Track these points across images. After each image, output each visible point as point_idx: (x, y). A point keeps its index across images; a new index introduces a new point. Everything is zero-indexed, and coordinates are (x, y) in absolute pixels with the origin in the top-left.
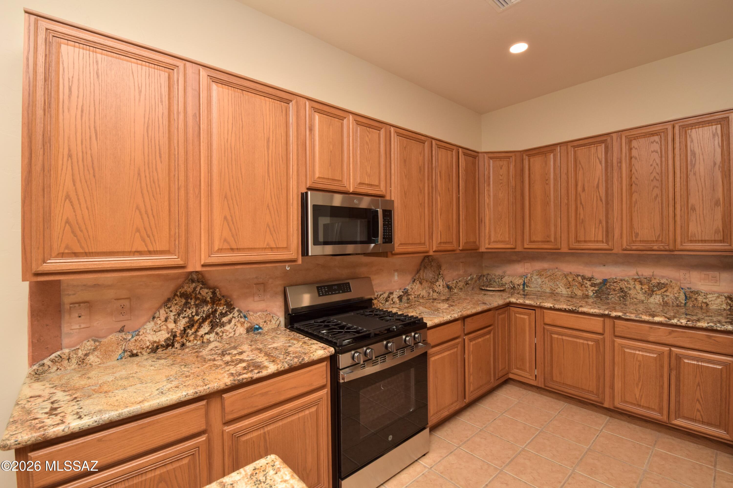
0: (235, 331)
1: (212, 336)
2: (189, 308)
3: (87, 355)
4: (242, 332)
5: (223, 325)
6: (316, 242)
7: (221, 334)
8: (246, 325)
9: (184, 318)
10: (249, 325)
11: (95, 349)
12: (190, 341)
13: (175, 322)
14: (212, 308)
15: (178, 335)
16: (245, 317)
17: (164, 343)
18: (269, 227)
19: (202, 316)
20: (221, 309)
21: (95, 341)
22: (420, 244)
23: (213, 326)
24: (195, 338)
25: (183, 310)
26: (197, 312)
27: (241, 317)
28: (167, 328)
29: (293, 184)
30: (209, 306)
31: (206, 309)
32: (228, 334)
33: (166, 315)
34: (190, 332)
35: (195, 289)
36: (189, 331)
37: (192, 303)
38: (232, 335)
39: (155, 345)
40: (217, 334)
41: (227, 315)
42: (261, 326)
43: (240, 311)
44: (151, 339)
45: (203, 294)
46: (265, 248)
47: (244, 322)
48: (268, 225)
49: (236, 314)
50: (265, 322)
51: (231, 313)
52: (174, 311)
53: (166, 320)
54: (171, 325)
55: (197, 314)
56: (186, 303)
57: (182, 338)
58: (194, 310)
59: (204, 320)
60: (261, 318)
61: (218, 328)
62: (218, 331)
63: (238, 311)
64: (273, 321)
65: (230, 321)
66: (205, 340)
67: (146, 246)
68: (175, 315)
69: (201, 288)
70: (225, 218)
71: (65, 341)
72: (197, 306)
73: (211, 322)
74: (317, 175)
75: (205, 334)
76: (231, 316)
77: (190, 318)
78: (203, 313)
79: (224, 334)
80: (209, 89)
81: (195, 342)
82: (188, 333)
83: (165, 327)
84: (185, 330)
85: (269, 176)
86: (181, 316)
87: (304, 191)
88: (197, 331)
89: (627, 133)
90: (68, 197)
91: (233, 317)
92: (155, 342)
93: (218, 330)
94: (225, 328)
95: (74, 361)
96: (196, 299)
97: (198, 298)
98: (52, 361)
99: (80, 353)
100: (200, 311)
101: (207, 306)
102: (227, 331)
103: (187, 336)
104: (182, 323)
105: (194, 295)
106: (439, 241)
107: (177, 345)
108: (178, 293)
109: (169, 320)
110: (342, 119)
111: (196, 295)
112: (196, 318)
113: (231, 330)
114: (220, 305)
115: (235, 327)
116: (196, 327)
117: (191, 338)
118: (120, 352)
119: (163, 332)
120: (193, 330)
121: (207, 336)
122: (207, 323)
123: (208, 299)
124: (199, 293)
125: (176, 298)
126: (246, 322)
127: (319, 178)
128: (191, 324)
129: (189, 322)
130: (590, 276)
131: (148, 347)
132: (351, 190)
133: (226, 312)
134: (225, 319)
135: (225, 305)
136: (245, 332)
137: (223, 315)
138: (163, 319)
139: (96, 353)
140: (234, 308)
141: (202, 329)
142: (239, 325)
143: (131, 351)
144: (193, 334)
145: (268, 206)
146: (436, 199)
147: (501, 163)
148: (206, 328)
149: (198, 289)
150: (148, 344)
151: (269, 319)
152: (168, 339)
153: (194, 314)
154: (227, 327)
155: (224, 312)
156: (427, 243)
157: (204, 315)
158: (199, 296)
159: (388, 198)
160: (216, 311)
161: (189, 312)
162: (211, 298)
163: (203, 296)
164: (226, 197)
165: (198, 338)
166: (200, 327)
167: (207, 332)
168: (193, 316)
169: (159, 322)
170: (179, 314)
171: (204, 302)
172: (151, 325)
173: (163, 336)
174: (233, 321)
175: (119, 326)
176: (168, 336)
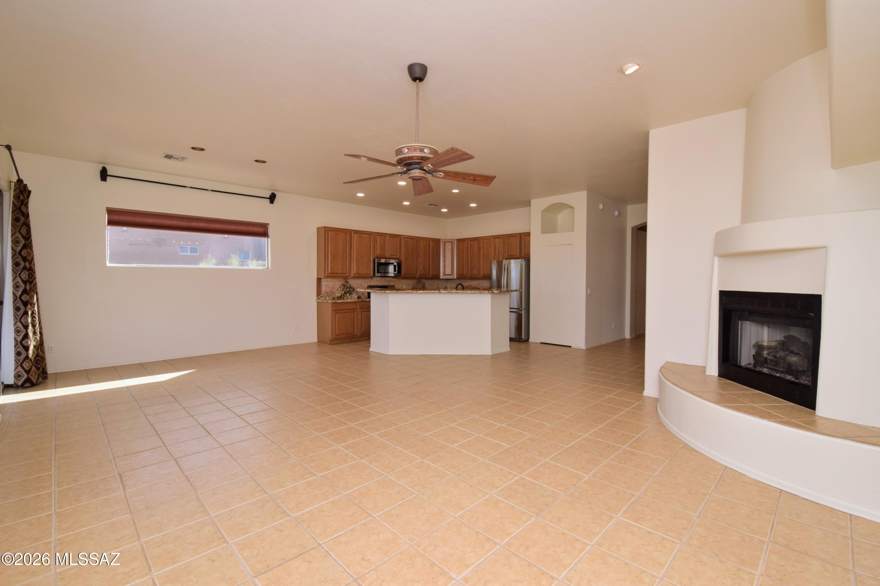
1: (349, 297)
3: (326, 296)
5: (352, 294)
6: (378, 272)
8: (357, 295)
11: (327, 296)
13: (342, 292)
16: (357, 293)
18: (366, 268)
20: (352, 290)
21: (327, 293)
22: (412, 274)
23: (350, 294)
24: (346, 297)
29: (372, 256)
31: (348, 289)
32: (353, 297)
34: (345, 295)
35: (346, 284)
40: (351, 296)
43: (356, 291)
44: (337, 295)
45: (348, 285)
46: (365, 274)
53: (340, 291)
54: (341, 293)
55: (346, 291)
56: (344, 287)
59: (348, 292)
60: (361, 294)
65: (353, 294)
71: (322, 293)
72: (346, 288)
74: (378, 253)
76: (354, 292)
80: (354, 236)
85: (366, 256)
87: (374, 258)
88: (346, 295)
89: (483, 238)
93: (351, 295)
95: (324, 297)
96: (346, 286)
98: (320, 297)
99: (325, 296)
104: (344, 292)
106: (420, 274)
107: (342, 298)
108: (342, 284)
110: (385, 236)
114: (351, 289)
116: (346, 294)
118: (332, 297)
119: (340, 294)
121: (348, 297)
123: (349, 287)
125: (342, 286)
127: (379, 254)
128: (345, 293)
130: (479, 288)
131: (337, 297)
132: (388, 257)
134: (352, 293)
137: (352, 292)
142: (356, 295)
143: (334, 297)
146: (419, 258)
147: (449, 244)
148: (348, 295)
152: (340, 296)
154: (353, 295)
156: (415, 274)
159: (400, 259)
160: (350, 290)
161: (345, 290)
166: (347, 294)
170: (343, 290)
171: (348, 288)
172: (337, 292)
173: (339, 295)
174: (354, 294)
175: (331, 291)
176: (340, 295)
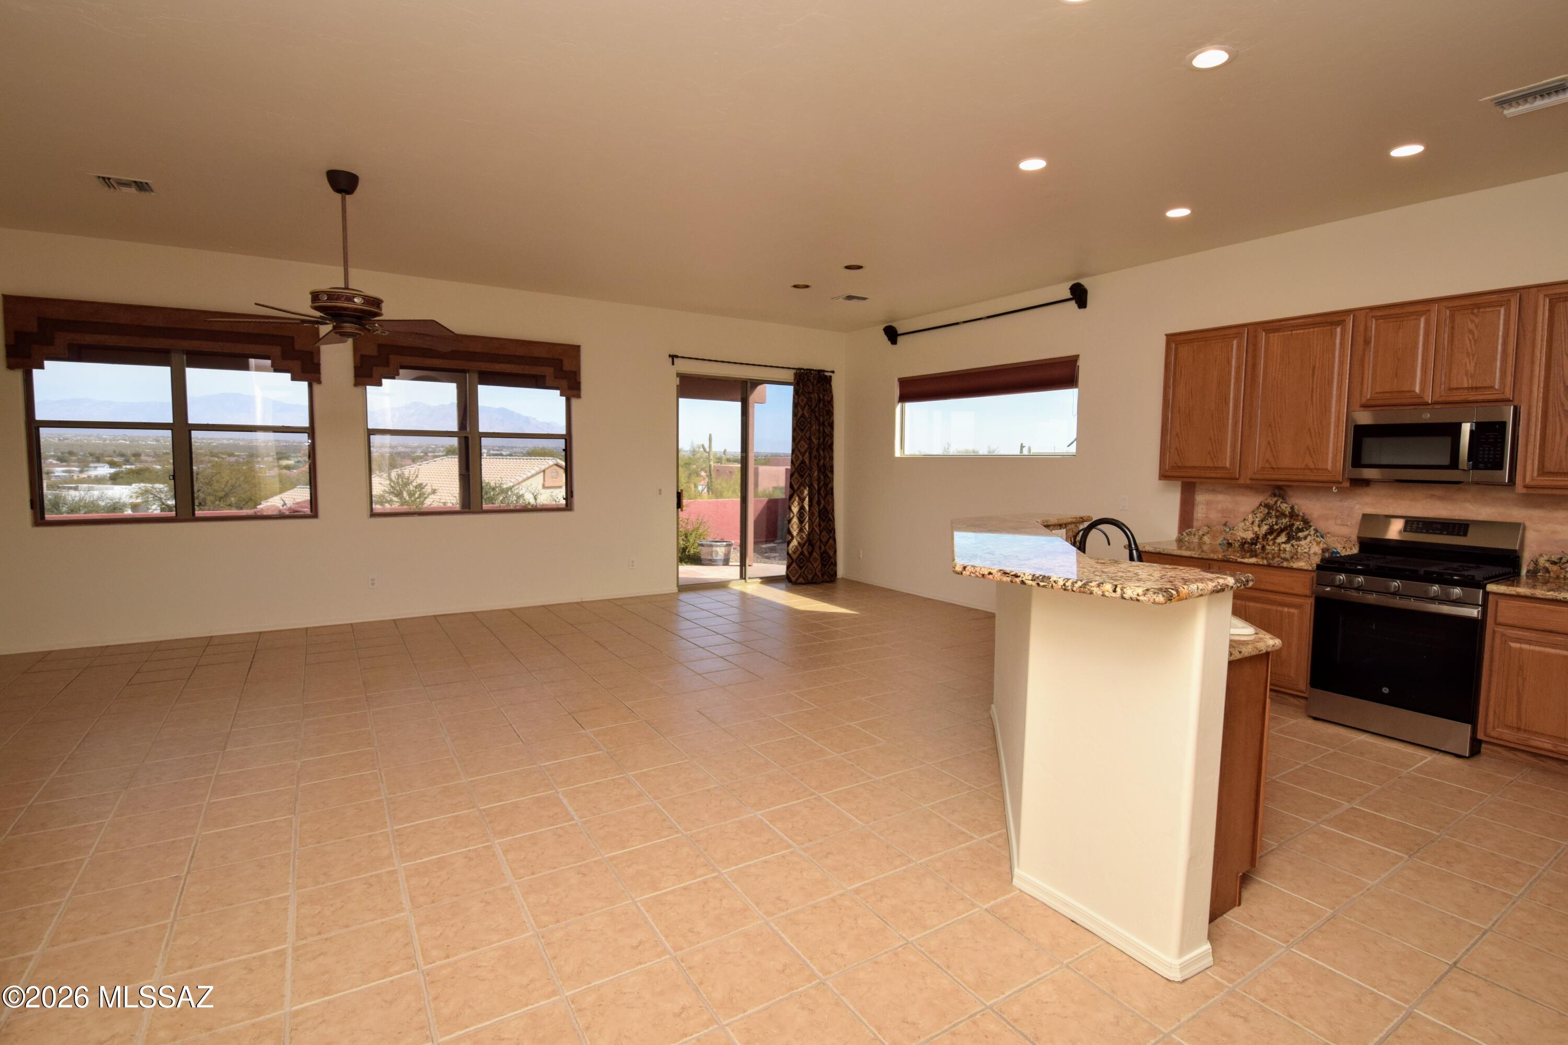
0: (1310, 548)
1: (1289, 548)
2: (1271, 518)
3: (1203, 535)
4: (1317, 551)
5: (1299, 539)
7: (1296, 547)
8: (1322, 546)
9: (1266, 524)
10: (1325, 546)
11: (1208, 533)
12: (1269, 545)
13: (1259, 526)
14: (1290, 522)
15: (1260, 538)
16: (1323, 537)
17: (1249, 541)
18: (1309, 449)
19: (1281, 527)
20: (1298, 524)
21: (1209, 527)
23: (1291, 539)
24: (1274, 544)
25: (1265, 518)
26: (1276, 522)
27: (1317, 536)
28: (1253, 530)
30: (1287, 520)
31: (1285, 521)
32: (1303, 548)
33: (1252, 520)
34: (1270, 538)
35: (1276, 502)
36: (1269, 536)
37: (1273, 514)
38: (1306, 550)
39: (1244, 540)
40: (1292, 545)
41: (1303, 531)
42: (1339, 551)
43: (1316, 531)
44: (1241, 535)
45: (1282, 508)
46: (1304, 469)
47: (1320, 542)
48: (1308, 448)
49: (1312, 532)
50: (1344, 548)
51: (1307, 530)
52: (1259, 517)
53: (1253, 523)
54: (1256, 529)
55: (1276, 524)
56: (1269, 513)
57: (1263, 540)
58: (1274, 520)
59: (1282, 531)
60: (1339, 542)
61: (1294, 541)
62: (1294, 544)
63: (1314, 530)
64: (1354, 549)
65: (1305, 538)
66: (1282, 549)
67: (1213, 463)
68: (1259, 521)
69: (1282, 502)
70: (1269, 443)
71: (1195, 524)
72: (1277, 517)
73: (1288, 533)
75: (1282, 543)
76: (1306, 533)
77: (1271, 526)
78: (1282, 524)
79: (1299, 548)
81: (1273, 547)
82: (1268, 538)
83: (1251, 529)
84: (1266, 535)
85: (1312, 401)
86: (1264, 522)
88: (1275, 538)
90: (1177, 434)
91: (1309, 535)
92: (1244, 538)
93: (1294, 542)
94: (1300, 542)
95: (1197, 537)
96: (1277, 511)
97: (1278, 511)
98: (1187, 533)
99: (1201, 533)
100: (1279, 521)
101: (1285, 519)
102: (1302, 546)
103: (1267, 540)
104: (1265, 528)
105: (1275, 507)
108: (1263, 504)
109: (1255, 524)
111: (1277, 507)
112: (1276, 527)
113: (1306, 546)
114: (1297, 520)
115: (1311, 544)
116: (1275, 534)
117: (1271, 543)
118: (1222, 539)
119: (1250, 532)
120: (1272, 537)
121: (1283, 546)
122: (1284, 534)
123: (1287, 513)
124: (1280, 506)
125: (1261, 507)
126: (1322, 543)
128: (1271, 531)
129: (1269, 529)
131: (1239, 541)
132: (1431, 401)
133: (1302, 528)
134: (1300, 534)
135: (1302, 521)
136: (1320, 552)
137: (1301, 530)
138: (1250, 522)
139: (1208, 535)
140: (1310, 526)
141: (1279, 538)
142: (1315, 544)
143: (1228, 540)
144: (1272, 540)
145: (1309, 430)
148: (1282, 538)
149: (1279, 503)
150: (1239, 538)
151: (1350, 546)
152: (1253, 539)
153: (1274, 523)
154: (1303, 542)
155: (1300, 527)
157: (1282, 527)
158: (1279, 509)
159: (1514, 402)
160: (1293, 525)
161: (1270, 521)
162: (1289, 512)
163: (1282, 510)
164: (1270, 425)
165: (1276, 545)
166: (1279, 535)
167: (1283, 541)
168: (1273, 525)
169: (1248, 524)
170: (1262, 521)
171: (1283, 515)
172: (1242, 524)
173: (1249, 535)
174: (1309, 538)
175: (1223, 521)
176: (1253, 536)
